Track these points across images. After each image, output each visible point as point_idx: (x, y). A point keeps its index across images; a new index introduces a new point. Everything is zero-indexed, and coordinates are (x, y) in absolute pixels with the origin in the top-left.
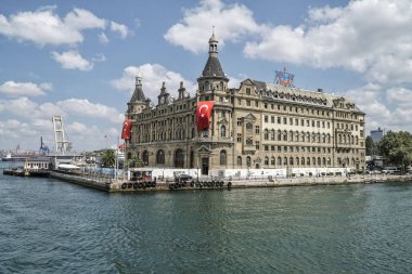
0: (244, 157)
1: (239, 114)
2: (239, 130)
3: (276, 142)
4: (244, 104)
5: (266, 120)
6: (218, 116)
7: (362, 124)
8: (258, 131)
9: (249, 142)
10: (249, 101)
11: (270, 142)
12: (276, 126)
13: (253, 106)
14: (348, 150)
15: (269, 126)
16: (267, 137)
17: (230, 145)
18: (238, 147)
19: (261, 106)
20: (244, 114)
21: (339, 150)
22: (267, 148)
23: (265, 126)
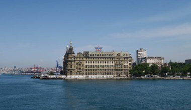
0: (78, 73)
1: (76, 62)
2: (77, 66)
3: (90, 68)
4: (78, 59)
5: (86, 62)
6: (69, 63)
7: (130, 61)
8: (83, 66)
9: (80, 69)
10: (80, 58)
11: (87, 68)
12: (90, 64)
13: (81, 59)
14: (122, 70)
15: (88, 64)
16: (86, 67)
17: (73, 70)
18: (76, 70)
19: (85, 59)
20: (78, 62)
21: (117, 70)
22: (86, 70)
23: (85, 64)
